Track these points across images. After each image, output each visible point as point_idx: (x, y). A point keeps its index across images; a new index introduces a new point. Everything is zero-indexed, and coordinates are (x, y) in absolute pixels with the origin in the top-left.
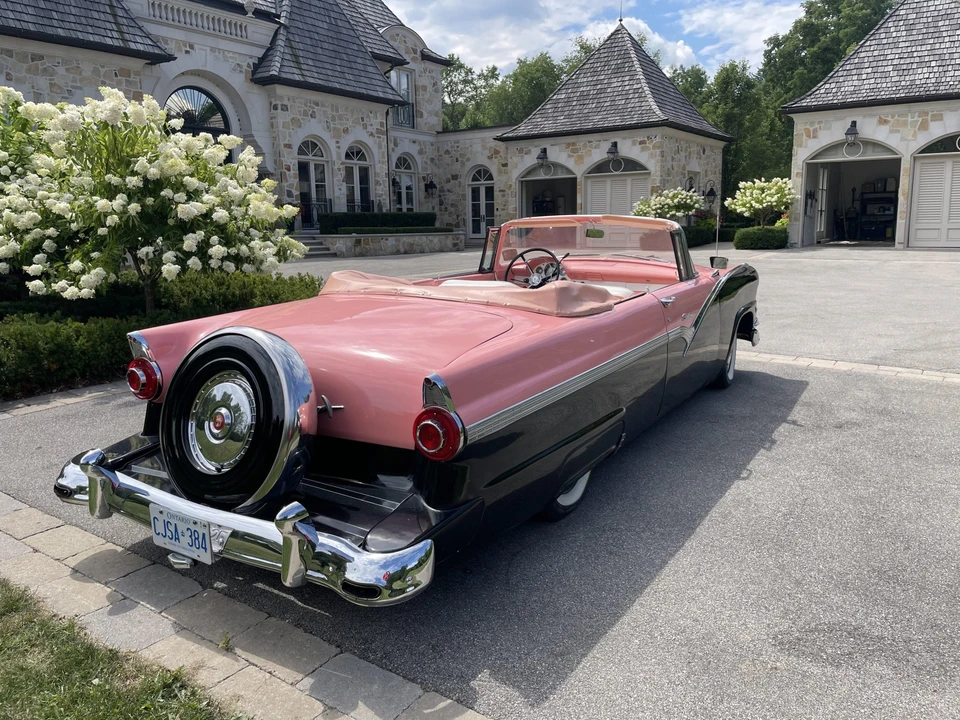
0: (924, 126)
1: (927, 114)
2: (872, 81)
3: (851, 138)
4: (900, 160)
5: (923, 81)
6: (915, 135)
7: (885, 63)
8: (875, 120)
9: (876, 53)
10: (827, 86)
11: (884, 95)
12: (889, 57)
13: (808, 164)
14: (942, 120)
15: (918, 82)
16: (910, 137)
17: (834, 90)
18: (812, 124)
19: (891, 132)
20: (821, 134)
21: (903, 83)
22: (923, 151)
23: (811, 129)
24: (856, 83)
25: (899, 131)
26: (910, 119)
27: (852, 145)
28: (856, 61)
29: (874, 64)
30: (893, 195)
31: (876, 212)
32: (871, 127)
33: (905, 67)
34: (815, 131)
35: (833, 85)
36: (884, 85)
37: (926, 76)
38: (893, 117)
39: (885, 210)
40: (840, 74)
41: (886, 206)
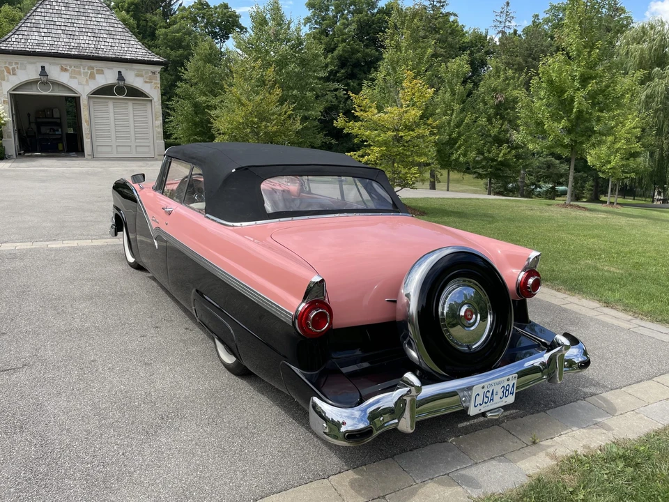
0: (92, 77)
1: (93, 68)
2: (50, 39)
3: (44, 79)
4: (79, 97)
5: (86, 45)
6: (87, 81)
7: (55, 27)
8: (58, 68)
9: (47, 19)
10: (16, 36)
11: (61, 51)
12: (57, 23)
13: (10, 94)
14: (103, 73)
15: (82, 45)
16: (84, 83)
17: (23, 41)
18: (10, 64)
19: (71, 77)
20: (18, 72)
21: (73, 44)
22: (94, 93)
23: (11, 68)
24: (37, 38)
25: (75, 78)
26: (82, 71)
27: (44, 83)
28: (34, 21)
29: (48, 26)
30: (58, 121)
31: (48, 131)
32: (56, 72)
33: (70, 33)
34: (14, 69)
35: (21, 37)
36: (60, 43)
37: (87, 42)
38: (70, 67)
39: (54, 131)
40: (24, 29)
41: (55, 128)
